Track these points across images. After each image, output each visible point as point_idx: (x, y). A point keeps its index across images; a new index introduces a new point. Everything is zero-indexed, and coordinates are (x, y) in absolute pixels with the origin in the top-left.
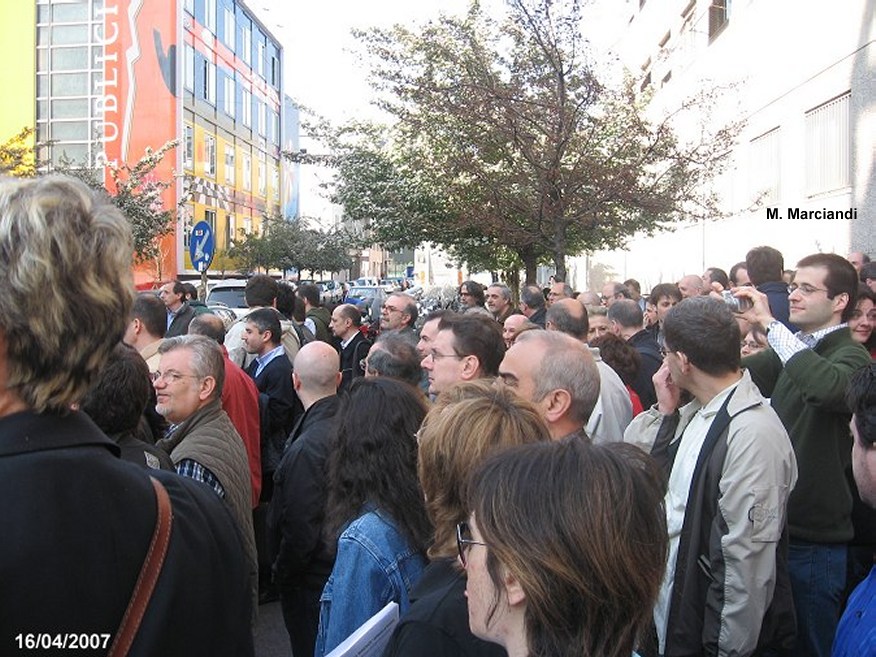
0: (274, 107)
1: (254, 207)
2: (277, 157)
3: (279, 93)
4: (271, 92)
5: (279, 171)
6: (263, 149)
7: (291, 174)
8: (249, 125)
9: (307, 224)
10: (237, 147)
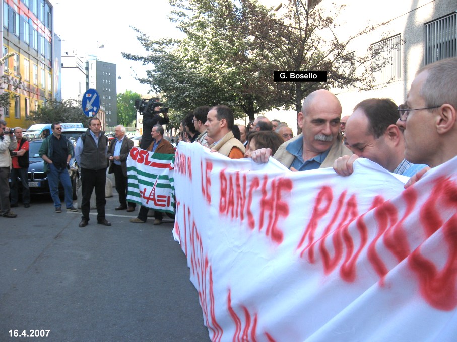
0: (48, 39)
1: (39, 94)
2: (50, 67)
3: (51, 32)
4: (47, 31)
5: (51, 75)
6: (43, 62)
7: (57, 77)
8: (36, 48)
9: (71, 103)
10: (30, 60)
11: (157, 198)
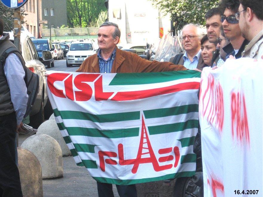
11: (158, 156)
